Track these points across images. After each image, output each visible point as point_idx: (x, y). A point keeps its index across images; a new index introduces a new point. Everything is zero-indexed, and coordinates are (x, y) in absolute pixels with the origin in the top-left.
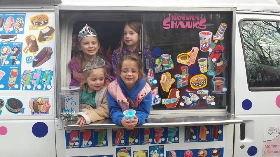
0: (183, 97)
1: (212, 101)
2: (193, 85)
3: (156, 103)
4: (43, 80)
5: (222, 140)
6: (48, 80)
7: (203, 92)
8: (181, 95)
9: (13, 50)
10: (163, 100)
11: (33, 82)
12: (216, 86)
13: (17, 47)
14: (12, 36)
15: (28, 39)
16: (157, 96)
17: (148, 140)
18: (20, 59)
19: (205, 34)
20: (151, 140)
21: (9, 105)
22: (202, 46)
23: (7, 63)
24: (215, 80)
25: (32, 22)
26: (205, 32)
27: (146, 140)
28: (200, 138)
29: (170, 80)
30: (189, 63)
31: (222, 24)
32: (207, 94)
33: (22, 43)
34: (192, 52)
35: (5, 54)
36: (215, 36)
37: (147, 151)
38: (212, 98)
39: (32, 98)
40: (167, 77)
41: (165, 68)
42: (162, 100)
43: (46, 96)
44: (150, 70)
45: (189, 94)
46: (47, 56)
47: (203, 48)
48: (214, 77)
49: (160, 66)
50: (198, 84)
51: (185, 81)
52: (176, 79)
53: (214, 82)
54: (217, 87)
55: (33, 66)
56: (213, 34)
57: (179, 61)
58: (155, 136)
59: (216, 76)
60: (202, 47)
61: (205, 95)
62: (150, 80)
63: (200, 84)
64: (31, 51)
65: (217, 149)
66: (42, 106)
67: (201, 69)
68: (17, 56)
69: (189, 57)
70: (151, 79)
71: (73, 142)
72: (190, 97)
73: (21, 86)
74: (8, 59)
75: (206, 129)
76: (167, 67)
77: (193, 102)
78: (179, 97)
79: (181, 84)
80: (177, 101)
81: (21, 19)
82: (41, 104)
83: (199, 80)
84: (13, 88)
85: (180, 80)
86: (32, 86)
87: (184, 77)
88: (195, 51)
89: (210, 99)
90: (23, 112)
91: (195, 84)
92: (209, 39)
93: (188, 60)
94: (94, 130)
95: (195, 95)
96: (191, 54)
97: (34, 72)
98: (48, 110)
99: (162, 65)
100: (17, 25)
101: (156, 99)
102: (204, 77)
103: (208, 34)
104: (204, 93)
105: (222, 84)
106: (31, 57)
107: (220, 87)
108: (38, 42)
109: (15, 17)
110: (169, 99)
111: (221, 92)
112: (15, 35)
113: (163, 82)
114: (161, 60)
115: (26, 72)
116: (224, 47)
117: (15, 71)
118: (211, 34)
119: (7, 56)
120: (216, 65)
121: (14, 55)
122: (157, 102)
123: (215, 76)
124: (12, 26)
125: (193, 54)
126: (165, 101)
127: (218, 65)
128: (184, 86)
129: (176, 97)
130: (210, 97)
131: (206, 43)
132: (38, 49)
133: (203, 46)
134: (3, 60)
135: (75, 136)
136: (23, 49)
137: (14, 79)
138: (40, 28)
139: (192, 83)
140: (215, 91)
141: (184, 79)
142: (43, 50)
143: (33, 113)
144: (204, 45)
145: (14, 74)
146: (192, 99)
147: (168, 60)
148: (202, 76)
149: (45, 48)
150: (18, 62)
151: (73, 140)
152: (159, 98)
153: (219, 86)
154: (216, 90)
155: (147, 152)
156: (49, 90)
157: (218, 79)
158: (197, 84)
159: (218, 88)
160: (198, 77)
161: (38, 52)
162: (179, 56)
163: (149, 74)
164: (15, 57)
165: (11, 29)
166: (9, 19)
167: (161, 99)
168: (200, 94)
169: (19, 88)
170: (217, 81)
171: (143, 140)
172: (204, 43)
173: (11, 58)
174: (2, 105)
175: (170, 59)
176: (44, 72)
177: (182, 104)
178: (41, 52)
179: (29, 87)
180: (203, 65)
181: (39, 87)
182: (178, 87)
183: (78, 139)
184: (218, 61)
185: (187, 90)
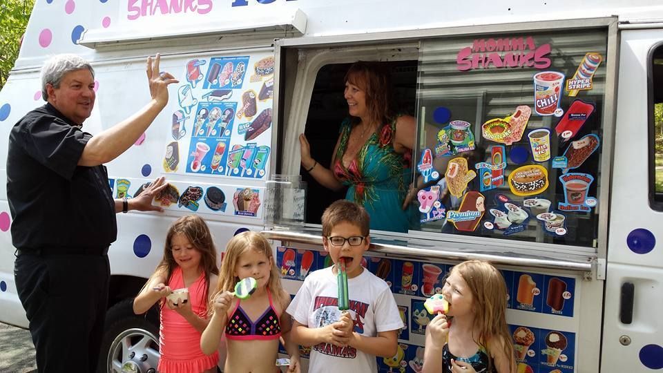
0: (491, 211)
1: (559, 226)
2: (515, 187)
3: (435, 218)
4: (256, 160)
5: (571, 315)
6: (262, 162)
7: (537, 204)
8: (487, 205)
9: (224, 114)
10: (449, 213)
11: (242, 163)
12: (570, 193)
13: (230, 109)
14: (226, 92)
15: (246, 97)
16: (438, 205)
17: (409, 287)
18: (230, 128)
19: (546, 78)
20: (415, 288)
21: (208, 197)
22: (540, 103)
23: (214, 133)
24: (566, 179)
25: (256, 69)
26: (547, 74)
27: (405, 286)
28: (518, 300)
29: (466, 174)
30: (506, 139)
31: (588, 56)
32: (548, 210)
33: (237, 103)
34: (517, 116)
35: (214, 120)
36: (570, 82)
37: (407, 308)
38: (558, 218)
39: (238, 189)
40: (460, 166)
41: (456, 148)
42: (446, 212)
43: (256, 188)
44: (426, 151)
45: (506, 205)
46: (266, 124)
47: (542, 107)
48: (565, 172)
49: (446, 144)
50: (527, 185)
51: (498, 178)
52: (478, 172)
53: (565, 185)
54: (573, 195)
55: (246, 140)
56: (566, 79)
57: (488, 134)
58: (424, 281)
59: (570, 171)
60: (540, 106)
61: (543, 211)
62: (426, 172)
63: (532, 186)
64: (246, 116)
65: (559, 334)
66: (249, 202)
67: (535, 154)
68: (228, 122)
69: (509, 126)
70: (428, 170)
71: (286, 267)
72: (507, 212)
73: (227, 169)
74: (216, 127)
75: (532, 283)
76: (460, 146)
77: (514, 224)
78: (483, 210)
79: (488, 181)
80: (478, 218)
81: (242, 66)
82: (248, 200)
83: (530, 177)
84: (217, 172)
85: (487, 175)
86: (240, 169)
87: (496, 168)
88: (522, 114)
89: (554, 220)
90: (224, 209)
91: (521, 185)
92: (557, 89)
93: (505, 134)
94: (319, 252)
95: (518, 208)
96: (513, 120)
97: (245, 148)
98: (256, 210)
99: (450, 143)
100: (235, 75)
101: (434, 209)
102: (541, 171)
103: (554, 78)
104: (539, 206)
105: (586, 190)
106: (245, 124)
107: (580, 196)
108: (257, 100)
109: (235, 63)
110: (461, 211)
111: (582, 208)
112: (230, 91)
113: (450, 176)
114: (450, 132)
115: (236, 148)
116: (593, 105)
117: (222, 145)
118: (561, 78)
119: (215, 122)
120: (572, 145)
121: (224, 121)
122: (436, 215)
123: (567, 170)
124: (229, 77)
125: (519, 121)
126: (453, 216)
127: (576, 145)
128: (495, 187)
129: (477, 210)
130: (554, 216)
131: (548, 97)
132: (255, 113)
133: (542, 103)
134: (210, 127)
135: (289, 259)
136: (237, 112)
137: (220, 157)
138: (265, 78)
139: (513, 183)
140: (566, 204)
141: (496, 173)
142: (262, 113)
143: (237, 213)
144: (545, 102)
145: (220, 151)
146: (513, 217)
147: (463, 132)
148: (537, 168)
149: (265, 110)
150: (227, 133)
151: (287, 264)
152: (440, 208)
153: (576, 194)
154: (569, 201)
155: (407, 311)
156: (261, 177)
157: (576, 178)
158: (524, 184)
159: (574, 198)
160: (526, 170)
161: (255, 117)
162: (486, 124)
163: (424, 158)
164: (224, 125)
165: (227, 82)
166: (227, 66)
167: (444, 210)
168: (529, 208)
169: (223, 173)
170: (573, 182)
171: (401, 285)
172: (545, 96)
173: (220, 125)
174: (201, 196)
175: (467, 130)
176: (258, 149)
177: (488, 225)
178: (259, 116)
179: (236, 171)
180: (540, 146)
181: (250, 172)
182: (482, 190)
183: (294, 265)
184: (576, 137)
185: (501, 197)
